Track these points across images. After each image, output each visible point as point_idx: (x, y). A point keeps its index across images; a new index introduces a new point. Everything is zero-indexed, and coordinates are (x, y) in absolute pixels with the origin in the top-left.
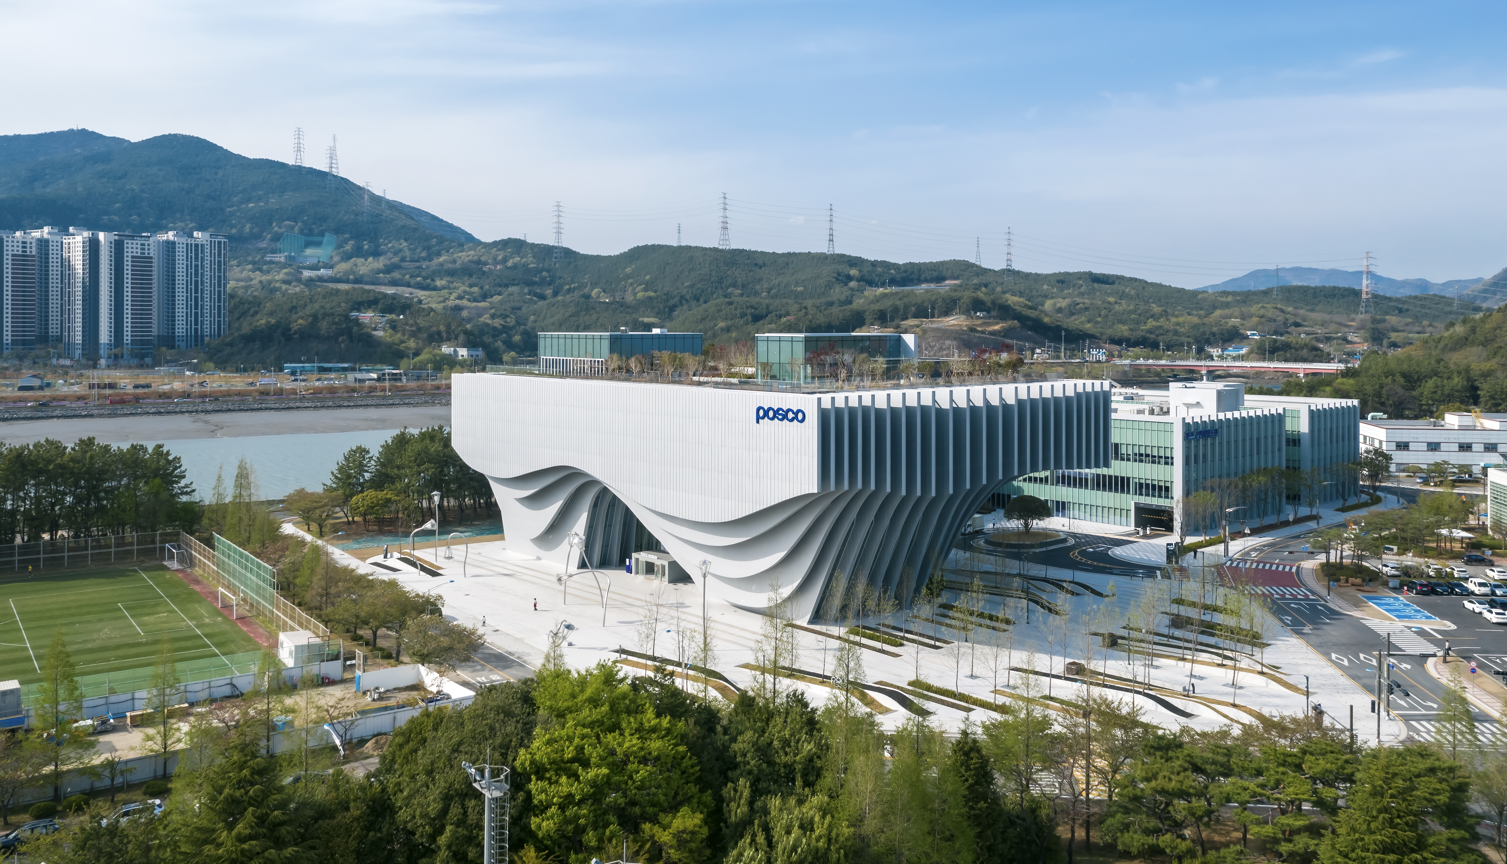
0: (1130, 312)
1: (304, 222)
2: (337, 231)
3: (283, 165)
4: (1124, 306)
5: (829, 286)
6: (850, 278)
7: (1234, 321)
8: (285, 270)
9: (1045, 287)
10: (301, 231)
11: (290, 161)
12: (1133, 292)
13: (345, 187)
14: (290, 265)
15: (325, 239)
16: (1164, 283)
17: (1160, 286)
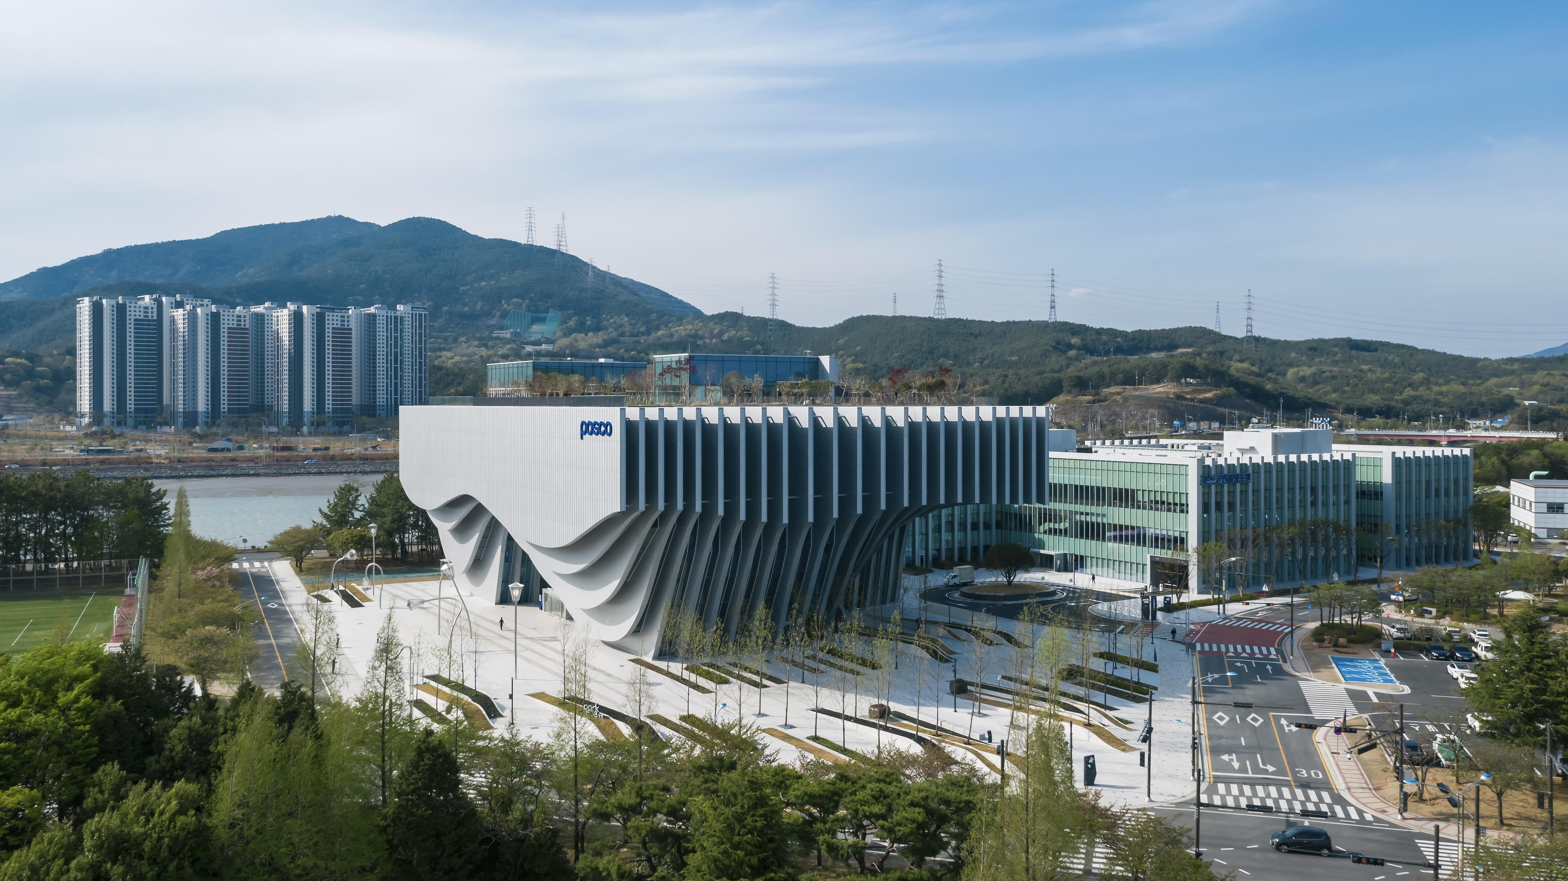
0: (1384, 381)
1: (531, 299)
2: (562, 308)
3: (516, 244)
4: (1378, 373)
5: (1046, 354)
6: (1070, 347)
7: (1513, 390)
8: (509, 346)
9: (1293, 355)
10: (529, 309)
11: (523, 240)
12: (1397, 360)
13: (574, 265)
14: (514, 341)
15: (549, 315)
16: (1438, 350)
17: (1433, 353)
